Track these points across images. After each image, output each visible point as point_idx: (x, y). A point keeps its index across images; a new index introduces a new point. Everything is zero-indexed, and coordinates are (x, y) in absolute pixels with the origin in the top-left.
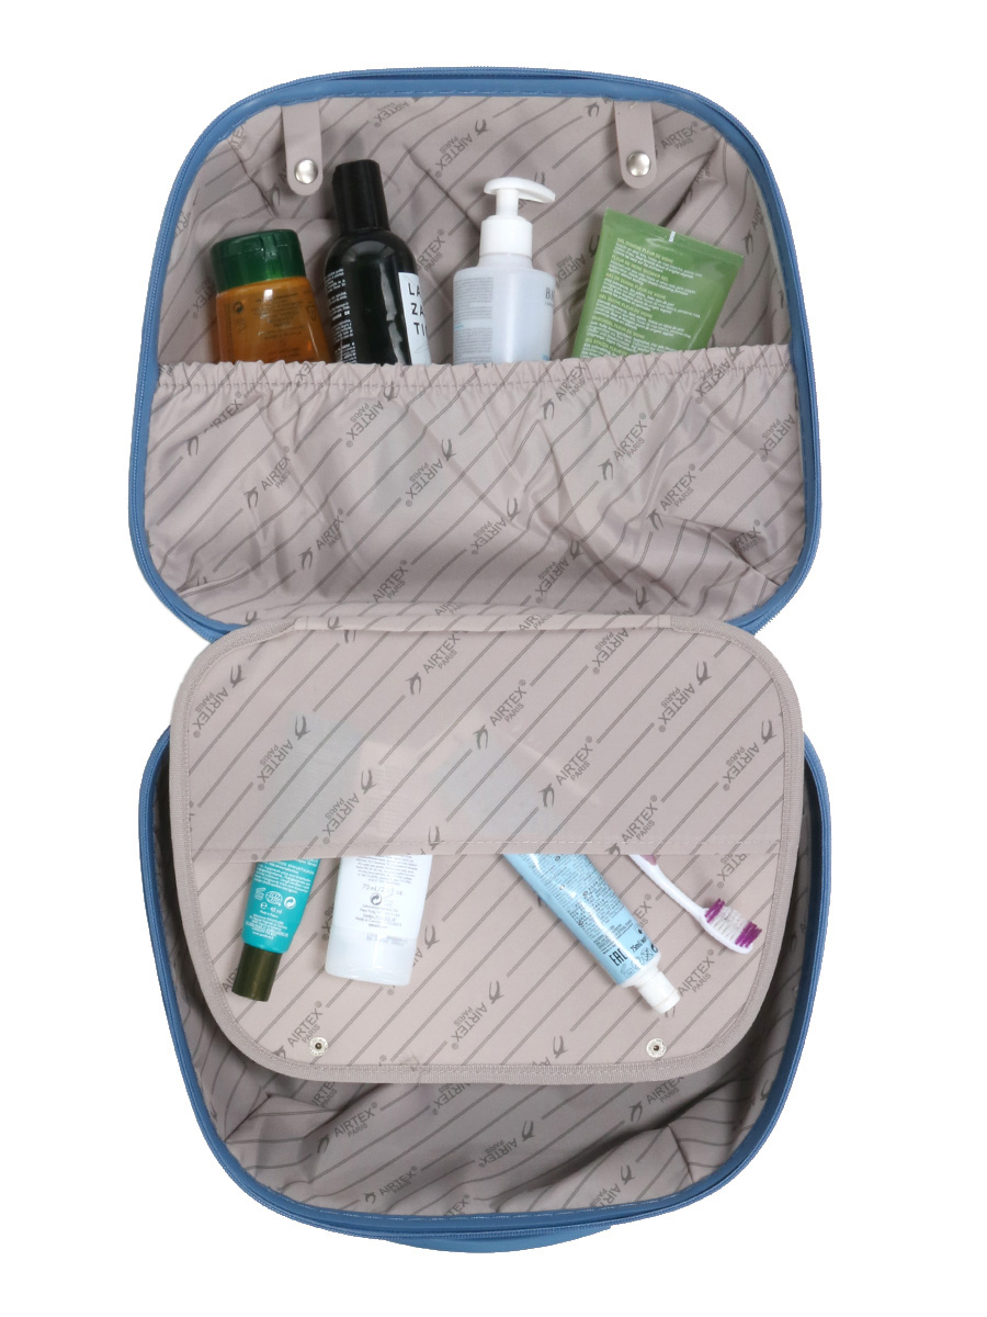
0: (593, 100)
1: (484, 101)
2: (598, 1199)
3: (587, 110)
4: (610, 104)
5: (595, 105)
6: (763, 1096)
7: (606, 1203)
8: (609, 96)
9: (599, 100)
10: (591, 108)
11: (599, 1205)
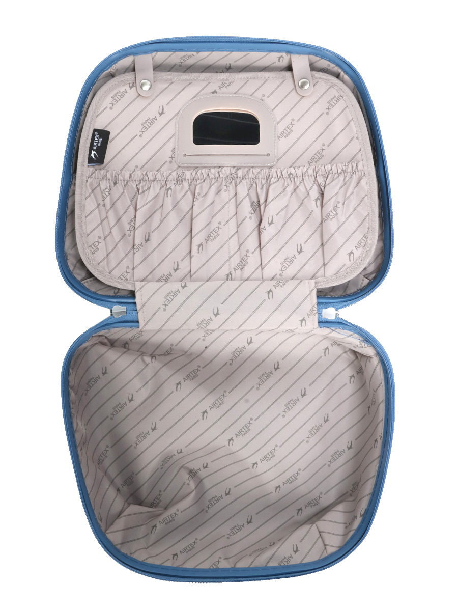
0: (281, 54)
1: (230, 54)
2: (282, 562)
3: (278, 59)
4: (289, 56)
5: (282, 56)
6: (361, 516)
7: (286, 564)
8: (289, 52)
9: (284, 54)
10: (280, 58)
11: (282, 564)
